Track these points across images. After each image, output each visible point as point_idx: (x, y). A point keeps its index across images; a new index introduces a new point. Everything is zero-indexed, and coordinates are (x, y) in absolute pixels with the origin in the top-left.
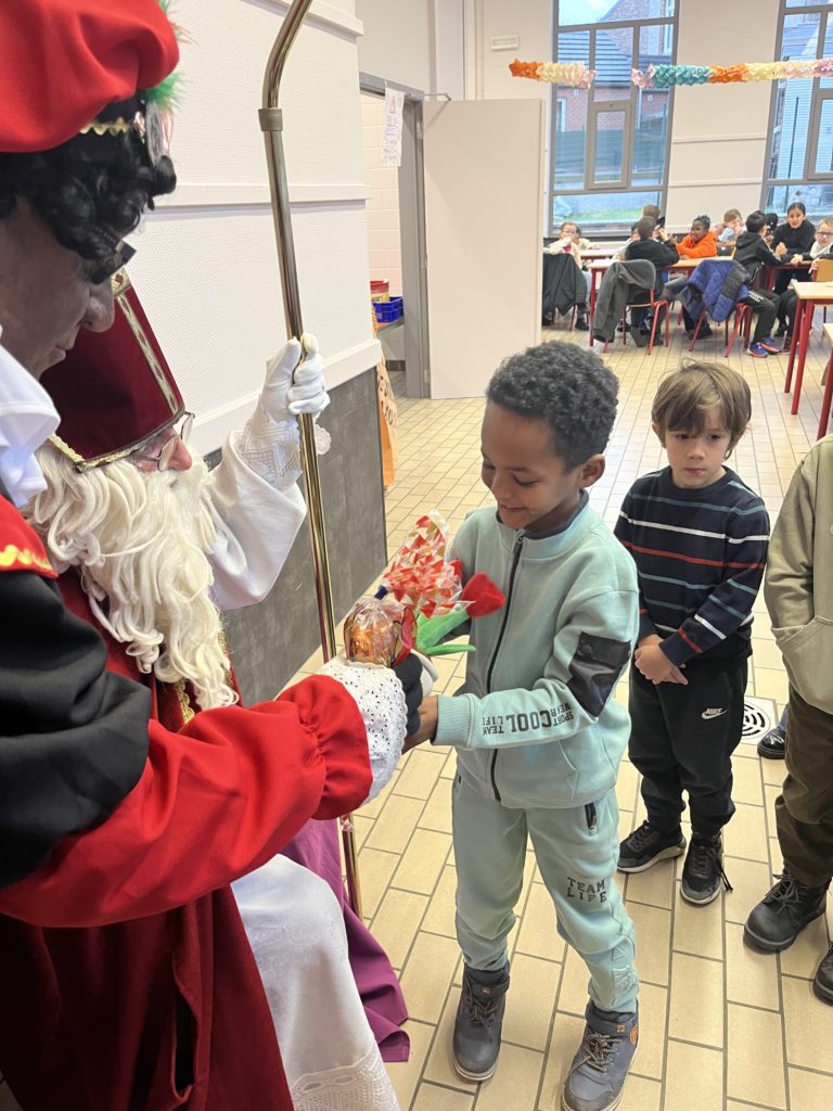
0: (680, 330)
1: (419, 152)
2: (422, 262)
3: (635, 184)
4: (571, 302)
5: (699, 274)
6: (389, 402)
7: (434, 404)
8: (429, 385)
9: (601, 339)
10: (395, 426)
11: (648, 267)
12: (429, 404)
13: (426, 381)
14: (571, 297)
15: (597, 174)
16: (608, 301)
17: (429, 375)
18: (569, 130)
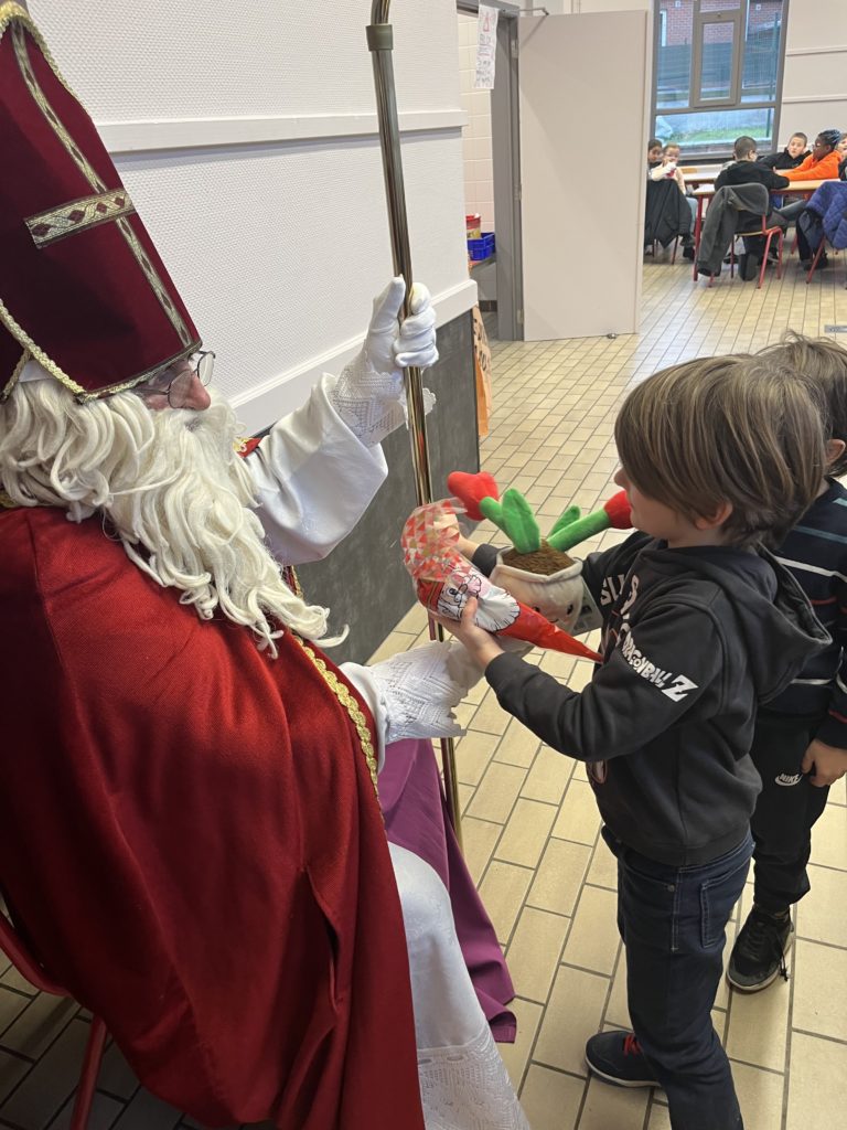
0: (794, 260)
1: (514, 73)
2: (516, 194)
3: (744, 100)
4: (674, 233)
5: (819, 197)
6: (483, 346)
7: (528, 347)
8: (522, 326)
9: (706, 272)
10: (488, 372)
11: (760, 190)
12: (522, 346)
13: (519, 321)
14: (674, 227)
15: (703, 90)
16: (716, 230)
17: (522, 315)
18: (670, 44)
